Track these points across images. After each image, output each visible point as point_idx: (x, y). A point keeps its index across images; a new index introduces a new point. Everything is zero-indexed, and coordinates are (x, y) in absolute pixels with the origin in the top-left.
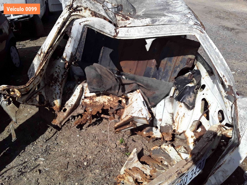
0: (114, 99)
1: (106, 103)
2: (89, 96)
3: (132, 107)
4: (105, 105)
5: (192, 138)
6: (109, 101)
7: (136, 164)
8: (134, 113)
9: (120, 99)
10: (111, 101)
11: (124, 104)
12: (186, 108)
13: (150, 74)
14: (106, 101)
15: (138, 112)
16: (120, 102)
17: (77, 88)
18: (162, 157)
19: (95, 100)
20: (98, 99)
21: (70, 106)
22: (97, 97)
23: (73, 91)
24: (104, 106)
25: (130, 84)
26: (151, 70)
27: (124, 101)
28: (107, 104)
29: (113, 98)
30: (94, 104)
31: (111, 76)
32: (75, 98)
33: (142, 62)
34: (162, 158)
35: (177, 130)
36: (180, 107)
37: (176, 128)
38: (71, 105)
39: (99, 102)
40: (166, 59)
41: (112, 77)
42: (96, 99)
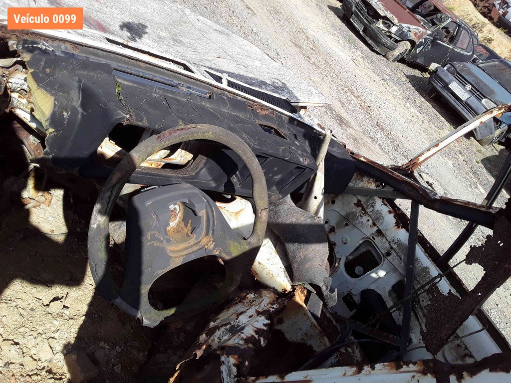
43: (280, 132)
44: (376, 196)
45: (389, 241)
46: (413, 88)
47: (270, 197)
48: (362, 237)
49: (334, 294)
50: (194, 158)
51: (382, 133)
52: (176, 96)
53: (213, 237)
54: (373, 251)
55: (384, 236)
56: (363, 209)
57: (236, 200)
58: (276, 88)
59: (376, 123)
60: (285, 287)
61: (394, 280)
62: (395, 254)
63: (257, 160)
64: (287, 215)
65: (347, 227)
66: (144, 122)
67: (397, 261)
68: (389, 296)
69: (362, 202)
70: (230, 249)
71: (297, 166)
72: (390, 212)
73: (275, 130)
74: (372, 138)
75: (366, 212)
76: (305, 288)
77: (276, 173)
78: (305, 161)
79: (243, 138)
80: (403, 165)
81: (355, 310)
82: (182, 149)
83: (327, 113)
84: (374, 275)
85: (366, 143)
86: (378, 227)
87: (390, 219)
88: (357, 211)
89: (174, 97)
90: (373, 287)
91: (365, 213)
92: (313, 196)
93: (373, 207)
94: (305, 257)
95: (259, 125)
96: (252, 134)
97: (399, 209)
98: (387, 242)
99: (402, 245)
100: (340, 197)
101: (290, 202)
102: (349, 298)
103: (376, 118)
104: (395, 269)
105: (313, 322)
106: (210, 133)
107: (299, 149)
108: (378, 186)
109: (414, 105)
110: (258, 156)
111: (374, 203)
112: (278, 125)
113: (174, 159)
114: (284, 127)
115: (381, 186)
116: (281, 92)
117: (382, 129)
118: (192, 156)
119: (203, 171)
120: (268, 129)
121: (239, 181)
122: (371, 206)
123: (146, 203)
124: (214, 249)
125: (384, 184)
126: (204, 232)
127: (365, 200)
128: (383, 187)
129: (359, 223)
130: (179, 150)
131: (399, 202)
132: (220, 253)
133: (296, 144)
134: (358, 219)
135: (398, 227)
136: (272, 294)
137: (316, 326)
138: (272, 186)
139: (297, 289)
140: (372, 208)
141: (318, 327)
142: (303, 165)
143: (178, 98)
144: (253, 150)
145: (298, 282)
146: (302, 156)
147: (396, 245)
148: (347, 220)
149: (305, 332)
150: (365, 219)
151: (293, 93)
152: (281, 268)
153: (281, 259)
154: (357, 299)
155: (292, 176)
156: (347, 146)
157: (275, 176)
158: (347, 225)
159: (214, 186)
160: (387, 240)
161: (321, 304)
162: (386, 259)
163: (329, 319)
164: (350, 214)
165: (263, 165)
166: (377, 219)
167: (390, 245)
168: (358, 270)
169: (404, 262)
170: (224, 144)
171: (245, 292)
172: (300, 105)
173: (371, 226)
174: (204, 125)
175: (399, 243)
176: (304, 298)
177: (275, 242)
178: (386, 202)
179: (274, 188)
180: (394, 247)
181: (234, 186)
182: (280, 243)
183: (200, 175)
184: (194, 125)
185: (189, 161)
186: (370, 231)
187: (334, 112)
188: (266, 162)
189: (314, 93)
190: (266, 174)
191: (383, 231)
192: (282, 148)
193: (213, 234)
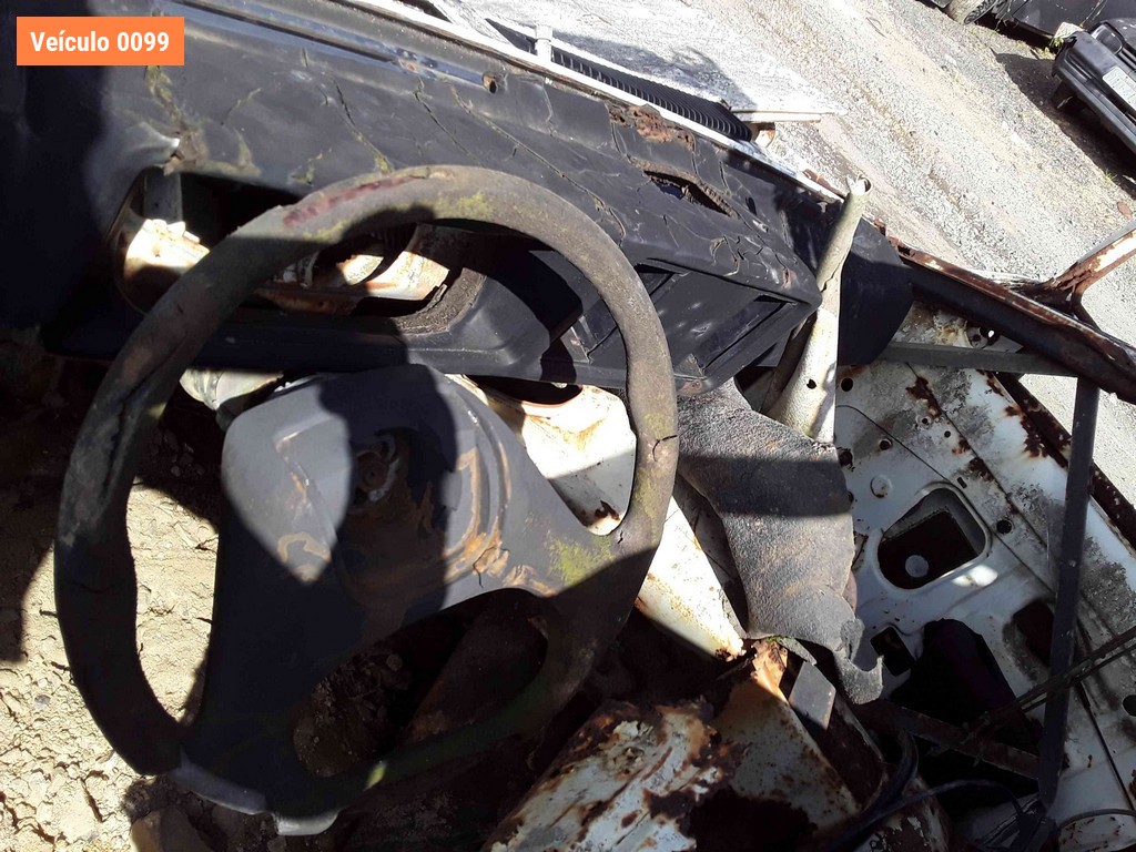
43: (707, 193)
44: (971, 367)
45: (1007, 490)
46: (1014, 86)
47: (679, 384)
48: (930, 480)
49: (872, 672)
50: (449, 281)
51: (944, 197)
52: (378, 82)
53: (501, 538)
54: (955, 516)
55: (991, 477)
56: (933, 403)
57: (580, 396)
58: (691, 74)
59: (928, 172)
60: (725, 645)
61: (1019, 596)
62: (1023, 526)
63: (640, 284)
64: (729, 437)
65: (887, 452)
66: (242, 162)
67: (1030, 546)
68: (1004, 640)
69: (930, 385)
70: (558, 566)
71: (762, 293)
72: (1010, 412)
73: (693, 188)
74: (919, 210)
75: (940, 413)
76: (781, 647)
77: (697, 318)
78: (784, 279)
79: (595, 214)
80: (1052, 280)
81: (909, 671)
82: (414, 251)
83: (809, 150)
84: (961, 580)
85: (906, 223)
86: (974, 452)
87: (1012, 432)
88: (916, 409)
89: (372, 83)
90: (959, 614)
91: (938, 415)
92: (804, 379)
93: (963, 399)
94: (785, 563)
95: (648, 173)
96: (624, 201)
97: (1034, 402)
98: (1002, 495)
99: (1045, 504)
100: (867, 372)
101: (734, 394)
102: (888, 639)
103: (928, 160)
104: (1023, 569)
105: (806, 746)
106: (478, 197)
107: (765, 244)
108: (975, 339)
109: (1018, 125)
110: (640, 269)
111: (965, 386)
112: (703, 173)
113: (388, 285)
114: (718, 179)
115: (984, 340)
116: (704, 84)
117: (944, 188)
118: (444, 272)
119: (475, 319)
120: (672, 184)
121: (587, 344)
122: (956, 396)
123: (280, 433)
124: (507, 570)
125: (991, 334)
126: (473, 521)
127: (938, 379)
128: (991, 342)
129: (920, 441)
130: (405, 256)
131: (1034, 383)
132: (527, 580)
133: (757, 230)
134: (918, 432)
135: (1035, 454)
136: (698, 723)
137: (816, 758)
138: (685, 355)
139: (759, 651)
140: (957, 402)
141: (823, 759)
142: (780, 290)
143: (383, 87)
144: (628, 249)
145: (765, 631)
146: (777, 264)
147: (1027, 502)
148: (885, 435)
149: (785, 772)
150: (937, 430)
151: (736, 88)
152: (712, 589)
153: (713, 561)
154: (913, 644)
155: (743, 323)
156: (887, 228)
157: (693, 327)
158: (884, 446)
159: (510, 363)
160: (1000, 488)
161: (832, 692)
162: (997, 542)
163: (852, 731)
164: (895, 416)
165: (655, 295)
166: (974, 430)
167: (1009, 502)
168: (915, 564)
169: (1052, 553)
170: (530, 232)
171: (608, 714)
172: (757, 118)
173: (954, 451)
174: (456, 168)
175: (1036, 498)
176: (779, 674)
177: (694, 514)
178: (998, 384)
179: (691, 359)
180: (1020, 506)
181: (572, 362)
182: (708, 516)
183: (466, 331)
184: (420, 171)
185: (436, 289)
186: (951, 464)
187: (826, 148)
188: (667, 287)
189: (796, 86)
190: (666, 322)
191: (989, 465)
192: (715, 241)
193: (501, 526)
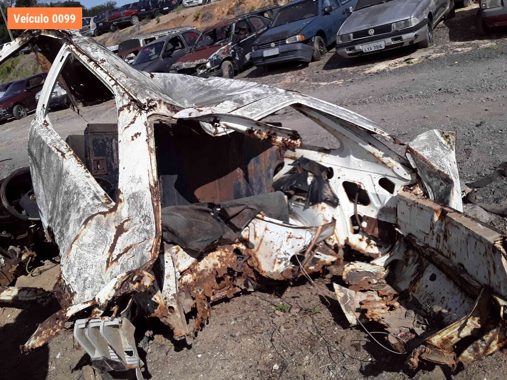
0: (226, 252)
1: (217, 265)
2: (187, 268)
3: (268, 244)
4: (218, 268)
5: (362, 242)
6: (221, 258)
7: (359, 297)
8: (281, 247)
9: (235, 248)
10: (223, 257)
11: (245, 250)
12: (331, 207)
13: (241, 194)
14: (216, 261)
15: (287, 241)
16: (237, 251)
17: (165, 261)
18: (366, 277)
19: (198, 270)
20: (202, 266)
21: (173, 299)
22: (199, 263)
23: (162, 269)
24: (217, 272)
25: (237, 214)
26: (240, 187)
27: (242, 247)
28: (219, 266)
29: (224, 250)
30: (201, 277)
31: (203, 216)
32: (171, 280)
33: (223, 178)
34: (366, 279)
35: (339, 243)
36: (323, 210)
37: (336, 242)
38: (172, 295)
39: (207, 270)
40: (252, 161)
41: (205, 217)
42: (199, 266)
